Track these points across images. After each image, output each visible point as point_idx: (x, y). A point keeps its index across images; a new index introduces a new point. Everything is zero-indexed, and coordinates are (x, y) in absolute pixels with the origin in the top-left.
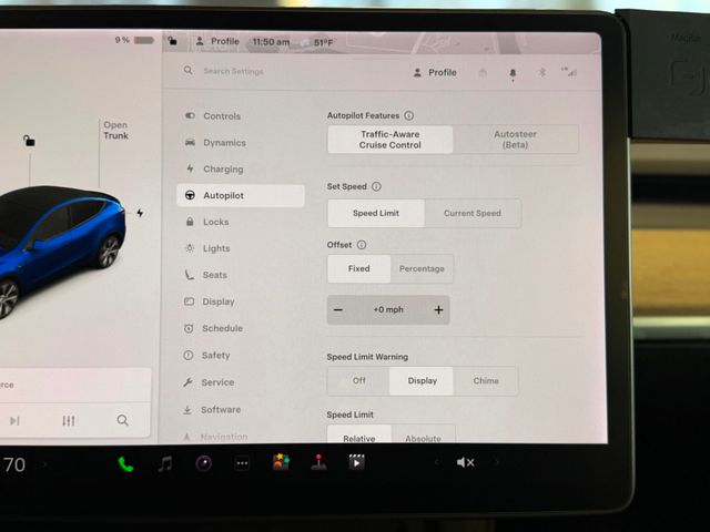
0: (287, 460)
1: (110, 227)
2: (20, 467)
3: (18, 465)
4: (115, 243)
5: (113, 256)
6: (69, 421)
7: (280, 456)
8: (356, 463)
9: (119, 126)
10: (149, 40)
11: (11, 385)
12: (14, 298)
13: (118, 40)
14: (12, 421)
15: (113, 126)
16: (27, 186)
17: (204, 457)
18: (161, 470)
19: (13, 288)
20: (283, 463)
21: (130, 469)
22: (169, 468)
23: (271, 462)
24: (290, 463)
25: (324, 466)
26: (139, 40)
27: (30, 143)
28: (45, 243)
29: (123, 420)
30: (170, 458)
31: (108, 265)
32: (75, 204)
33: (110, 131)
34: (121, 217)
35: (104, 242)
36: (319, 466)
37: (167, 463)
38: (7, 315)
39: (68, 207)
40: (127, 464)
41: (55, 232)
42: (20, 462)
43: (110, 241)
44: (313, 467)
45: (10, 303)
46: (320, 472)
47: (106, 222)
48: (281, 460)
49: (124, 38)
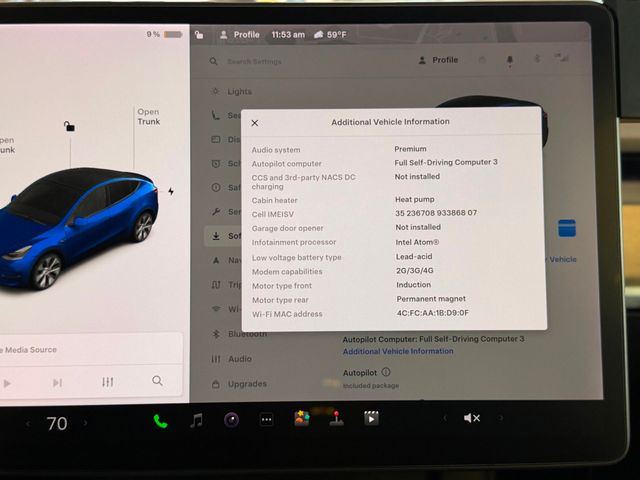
0: (307, 417)
1: (145, 204)
2: (62, 426)
3: (60, 424)
4: (149, 219)
5: (147, 231)
6: (108, 382)
7: (301, 413)
8: (371, 419)
9: (151, 112)
10: (178, 35)
11: (54, 350)
12: (57, 270)
13: (149, 34)
14: (55, 383)
15: (146, 113)
16: (68, 168)
17: (231, 413)
18: (192, 426)
19: (56, 261)
20: (304, 420)
21: (164, 425)
22: (200, 424)
23: (293, 418)
24: (310, 420)
25: (341, 422)
26: (168, 34)
27: (70, 128)
28: (85, 219)
29: (157, 381)
30: (200, 415)
31: (143, 239)
32: (111, 184)
33: (143, 117)
34: (154, 196)
35: (139, 219)
36: (337, 422)
37: (198, 420)
38: (50, 286)
39: (106, 186)
40: (161, 421)
41: (95, 209)
42: (62, 421)
43: (144, 218)
44: (331, 423)
45: (53, 274)
46: (337, 427)
47: (141, 200)
48: (302, 417)
49: (154, 33)
